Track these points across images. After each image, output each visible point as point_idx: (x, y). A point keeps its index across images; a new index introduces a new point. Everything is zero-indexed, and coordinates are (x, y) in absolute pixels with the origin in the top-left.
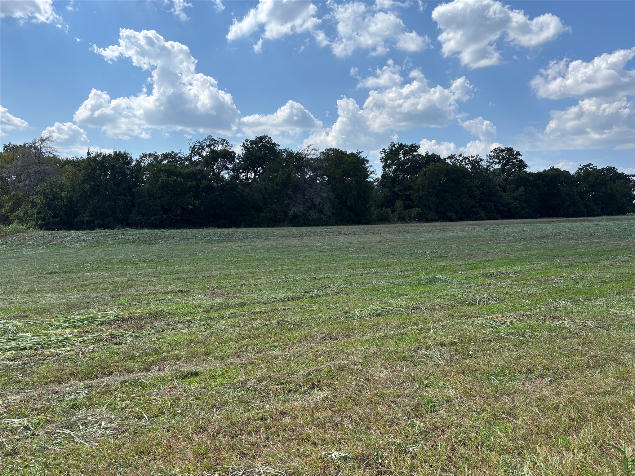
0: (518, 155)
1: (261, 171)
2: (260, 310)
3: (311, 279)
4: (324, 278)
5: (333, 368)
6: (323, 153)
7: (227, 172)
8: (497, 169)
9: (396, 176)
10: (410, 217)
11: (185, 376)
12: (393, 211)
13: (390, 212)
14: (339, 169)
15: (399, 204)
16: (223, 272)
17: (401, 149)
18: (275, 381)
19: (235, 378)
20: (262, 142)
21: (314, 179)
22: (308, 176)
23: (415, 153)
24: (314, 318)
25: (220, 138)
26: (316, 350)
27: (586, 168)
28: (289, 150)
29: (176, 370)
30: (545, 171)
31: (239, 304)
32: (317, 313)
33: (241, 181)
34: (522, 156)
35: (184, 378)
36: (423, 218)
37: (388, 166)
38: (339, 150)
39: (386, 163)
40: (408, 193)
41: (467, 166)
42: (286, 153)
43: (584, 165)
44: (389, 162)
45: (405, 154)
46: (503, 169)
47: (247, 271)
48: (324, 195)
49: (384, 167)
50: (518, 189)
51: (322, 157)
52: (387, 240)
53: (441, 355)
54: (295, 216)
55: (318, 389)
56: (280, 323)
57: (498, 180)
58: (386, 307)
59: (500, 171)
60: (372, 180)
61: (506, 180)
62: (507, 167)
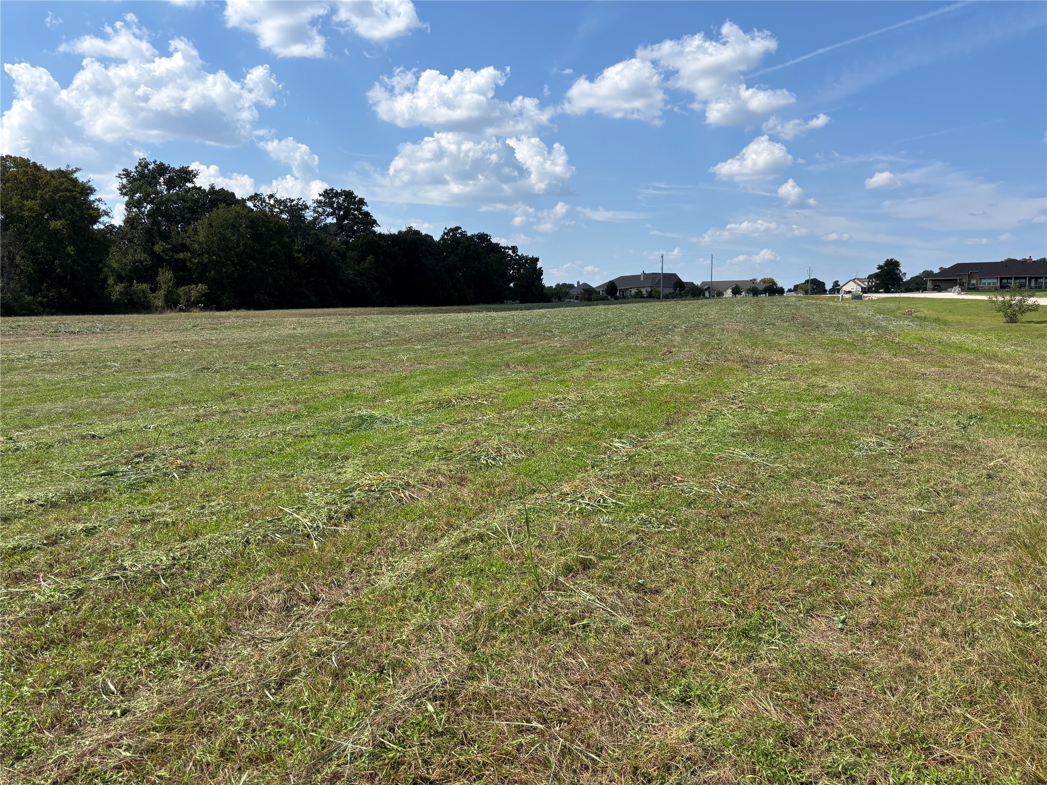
0: (361, 204)
3: (83, 438)
4: (114, 433)
5: (430, 707)
8: (331, 224)
9: (155, 224)
10: (188, 301)
12: (153, 289)
13: (149, 291)
14: (32, 199)
15: (165, 276)
17: (162, 175)
23: (190, 185)
27: (453, 233)
30: (400, 232)
34: (367, 206)
36: (212, 302)
37: (139, 204)
38: (28, 160)
39: (131, 198)
40: (181, 256)
41: (283, 216)
43: (451, 229)
44: (138, 195)
45: (170, 184)
46: (339, 225)
49: (128, 205)
50: (365, 260)
53: (600, 600)
56: (117, 578)
57: (334, 242)
58: (346, 492)
59: (335, 228)
60: (102, 227)
61: (346, 243)
62: (346, 222)
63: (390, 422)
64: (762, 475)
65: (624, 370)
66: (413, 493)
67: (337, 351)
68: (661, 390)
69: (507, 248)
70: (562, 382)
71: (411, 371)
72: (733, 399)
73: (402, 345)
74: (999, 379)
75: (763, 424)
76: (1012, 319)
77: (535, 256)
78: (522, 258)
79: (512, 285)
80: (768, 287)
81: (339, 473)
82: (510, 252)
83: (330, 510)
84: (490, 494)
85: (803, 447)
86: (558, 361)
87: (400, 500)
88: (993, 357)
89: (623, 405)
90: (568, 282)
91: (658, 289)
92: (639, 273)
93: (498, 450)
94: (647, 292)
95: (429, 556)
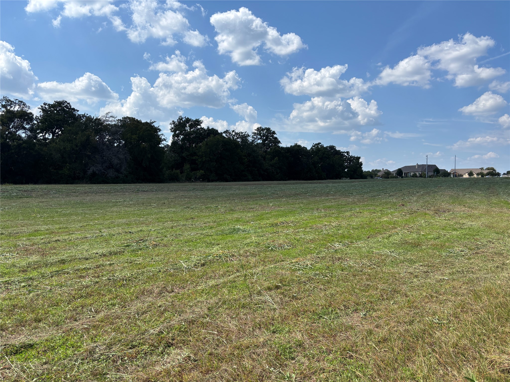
0: (274, 134)
1: (60, 133)
2: (85, 266)
3: (126, 232)
4: (138, 231)
5: (183, 324)
6: (120, 120)
7: (24, 131)
8: (259, 143)
9: (184, 144)
10: (196, 178)
11: (17, 351)
12: (181, 173)
13: (179, 173)
14: (135, 135)
15: (187, 166)
16: (32, 229)
17: (188, 122)
18: (128, 345)
19: (80, 347)
20: (61, 107)
21: (111, 142)
22: (106, 140)
23: (199, 127)
24: (144, 272)
25: (16, 100)
26: (159, 305)
27: (317, 146)
28: (88, 116)
29: (5, 345)
30: (291, 146)
31: (59, 261)
32: (145, 267)
33: (39, 140)
34: (276, 135)
35: (16, 353)
36: (206, 179)
37: (177, 136)
38: (135, 118)
39: (175, 133)
40: (194, 158)
41: (238, 140)
42: (85, 118)
43: (316, 144)
44: (177, 132)
45: (191, 126)
46: (263, 143)
47: (57, 226)
48: (122, 157)
49: (174, 136)
50: (274, 159)
51: (120, 124)
52: (182, 196)
53: (272, 299)
54: (94, 174)
55: (174, 347)
56: (111, 279)
57: (260, 151)
58: (207, 256)
59: (261, 145)
60: (163, 146)
61: (266, 152)
62: (266, 142)
63: (246, 231)
65: (372, 213)
67: (248, 201)
69: (344, 152)
72: (409, 228)
77: (358, 156)
78: (351, 157)
79: (346, 170)
80: (489, 172)
81: (211, 250)
82: (346, 154)
85: (423, 250)
86: (343, 207)
87: (226, 261)
89: (356, 229)
90: (378, 169)
91: (425, 173)
92: (415, 164)
93: (281, 244)
94: (419, 174)
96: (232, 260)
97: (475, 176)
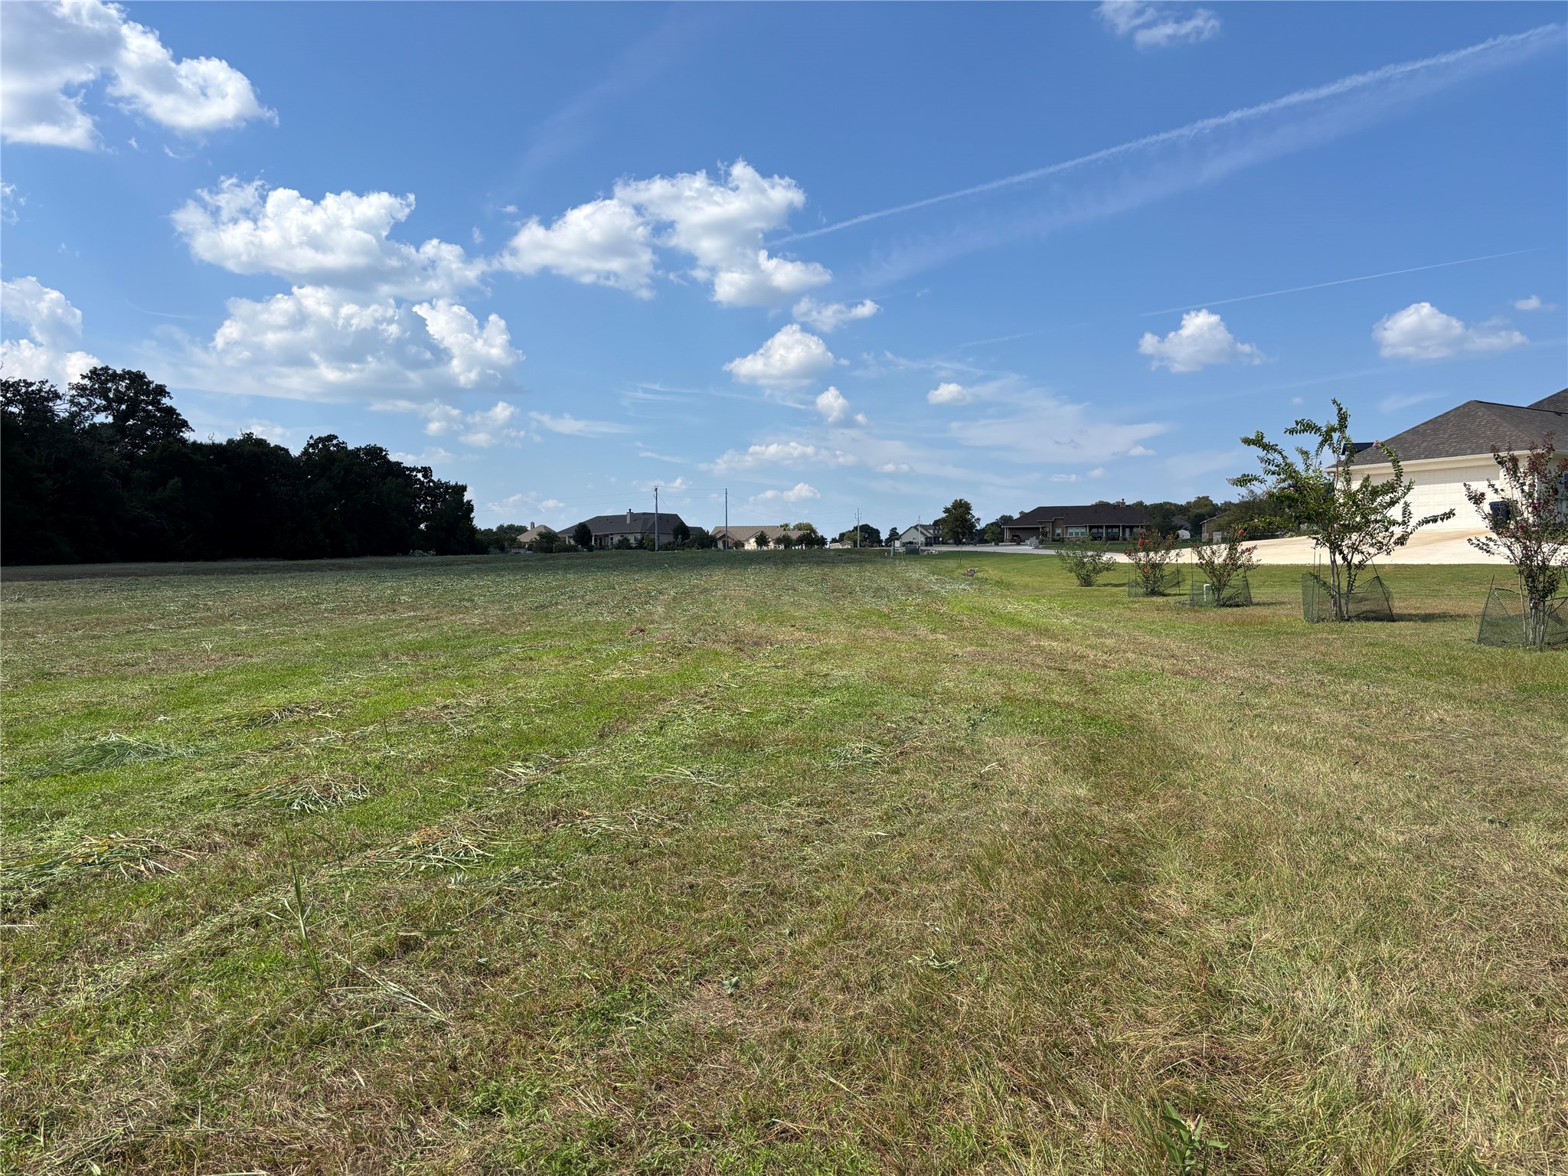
0: (160, 394)
8: (103, 425)
27: (324, 445)
30: (231, 442)
34: (171, 398)
41: (13, 409)
43: (320, 438)
46: (119, 427)
50: (164, 484)
57: (107, 455)
58: (42, 868)
59: (111, 432)
61: (130, 456)
62: (131, 422)
63: (156, 753)
64: (702, 800)
65: (567, 658)
66: (163, 863)
67: (94, 637)
68: (609, 687)
69: (415, 469)
70: (464, 679)
71: (218, 668)
72: (702, 697)
73: (215, 625)
74: (1039, 660)
75: (730, 729)
76: (1087, 582)
77: (460, 483)
78: (439, 485)
79: (422, 526)
80: (804, 535)
81: (41, 840)
82: (420, 476)
83: (6, 899)
84: (292, 855)
85: (771, 758)
86: (470, 646)
87: (137, 876)
88: (1044, 632)
89: (548, 711)
90: (517, 523)
91: (652, 536)
92: (624, 512)
93: (327, 788)
94: (636, 539)
95: (160, 957)
96: (157, 868)
97: (772, 545)
